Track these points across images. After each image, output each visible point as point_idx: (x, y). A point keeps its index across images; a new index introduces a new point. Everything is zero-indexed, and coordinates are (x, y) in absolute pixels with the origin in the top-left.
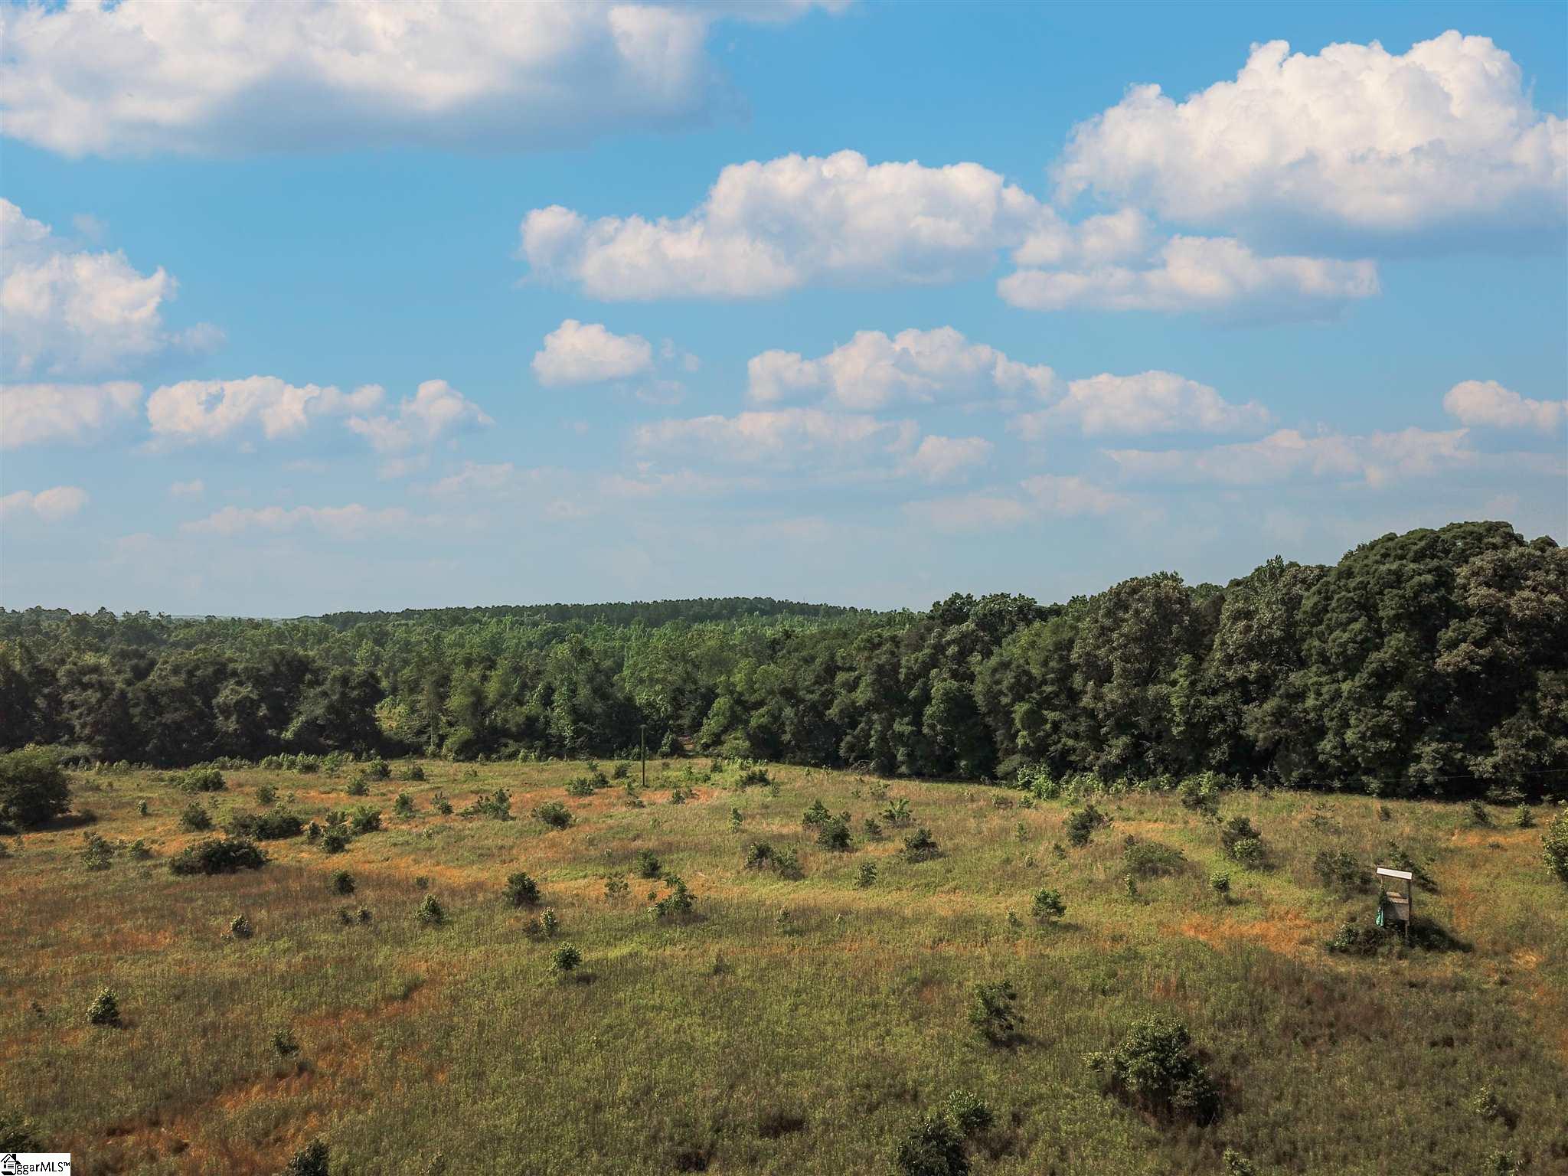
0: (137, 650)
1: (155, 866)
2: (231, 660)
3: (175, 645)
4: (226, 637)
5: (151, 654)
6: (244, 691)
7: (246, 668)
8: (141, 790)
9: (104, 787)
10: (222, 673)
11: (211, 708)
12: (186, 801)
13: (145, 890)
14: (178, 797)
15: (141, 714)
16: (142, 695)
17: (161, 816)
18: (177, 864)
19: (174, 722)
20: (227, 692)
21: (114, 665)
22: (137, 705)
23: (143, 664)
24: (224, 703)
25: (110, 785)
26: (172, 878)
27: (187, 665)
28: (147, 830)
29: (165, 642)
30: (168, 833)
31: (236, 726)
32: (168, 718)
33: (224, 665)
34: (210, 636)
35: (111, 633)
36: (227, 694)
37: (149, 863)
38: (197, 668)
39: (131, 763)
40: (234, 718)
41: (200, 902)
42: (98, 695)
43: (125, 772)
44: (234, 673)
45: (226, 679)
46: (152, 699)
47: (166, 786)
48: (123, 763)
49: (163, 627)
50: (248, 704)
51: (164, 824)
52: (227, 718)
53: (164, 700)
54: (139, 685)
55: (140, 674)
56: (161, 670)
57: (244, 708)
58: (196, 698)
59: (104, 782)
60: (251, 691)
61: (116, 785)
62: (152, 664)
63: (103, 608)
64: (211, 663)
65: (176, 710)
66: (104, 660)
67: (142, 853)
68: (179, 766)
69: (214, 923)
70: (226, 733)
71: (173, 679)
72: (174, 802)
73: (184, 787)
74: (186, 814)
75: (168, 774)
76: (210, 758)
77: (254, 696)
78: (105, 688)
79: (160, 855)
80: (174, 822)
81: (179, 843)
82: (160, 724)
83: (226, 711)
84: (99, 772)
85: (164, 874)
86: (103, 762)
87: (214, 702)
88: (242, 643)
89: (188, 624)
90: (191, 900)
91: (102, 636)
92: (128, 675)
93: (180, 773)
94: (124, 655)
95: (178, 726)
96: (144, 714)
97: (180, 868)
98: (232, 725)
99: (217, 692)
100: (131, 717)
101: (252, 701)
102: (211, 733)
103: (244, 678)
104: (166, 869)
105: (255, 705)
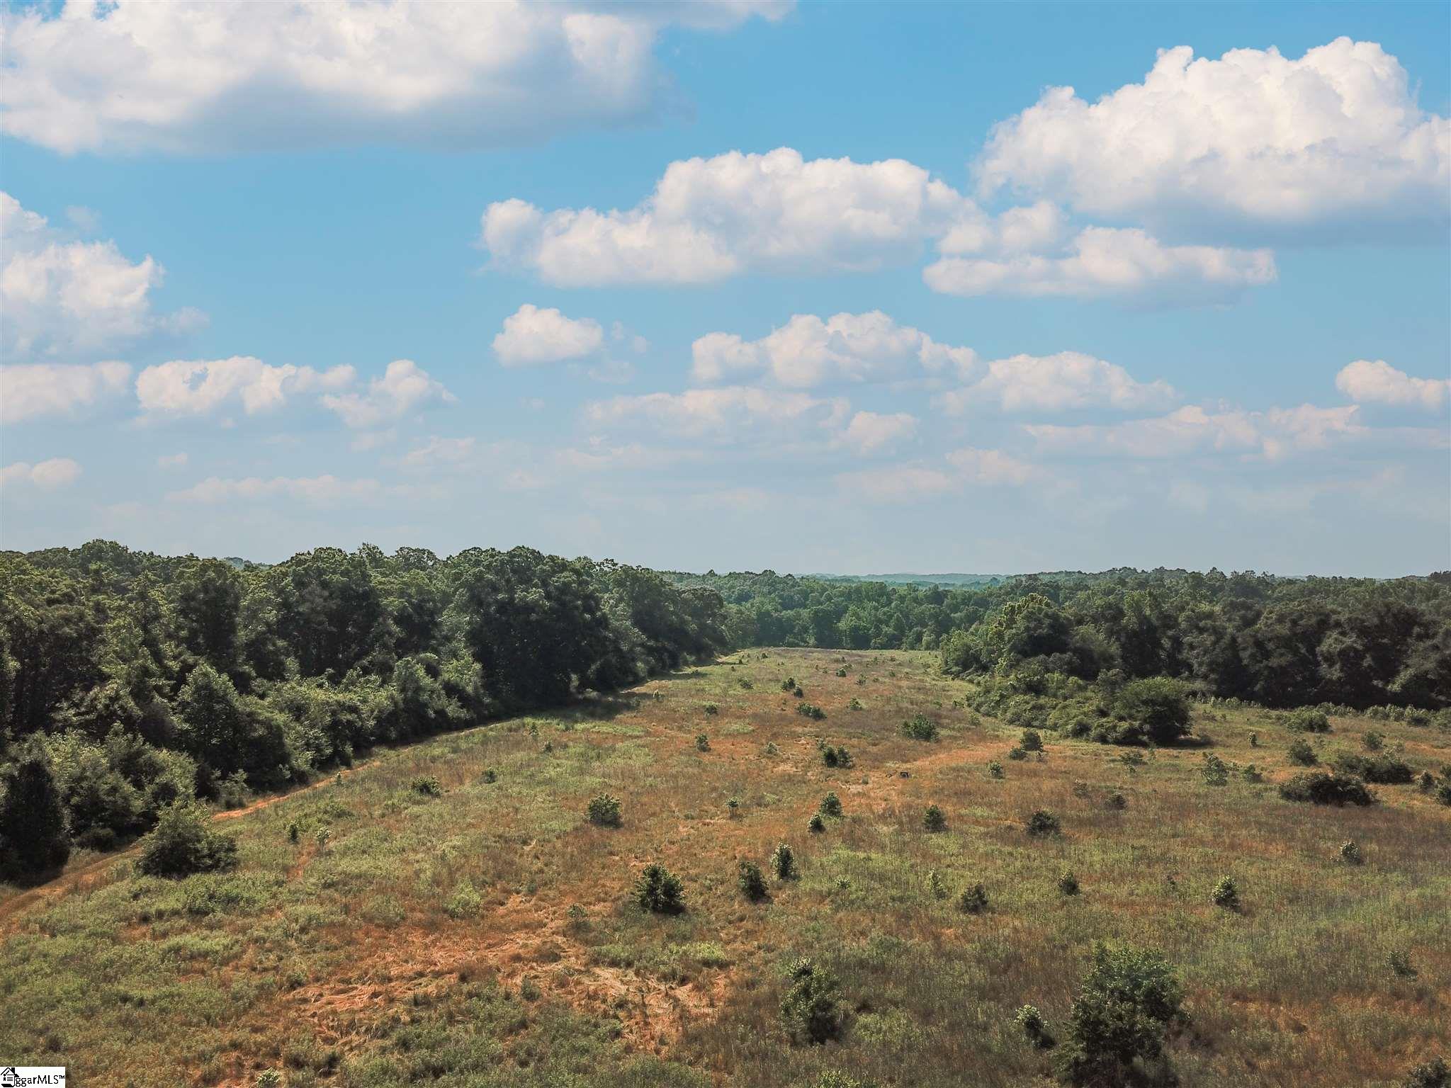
0: (1244, 602)
1: (1266, 790)
2: (1334, 612)
3: (1278, 600)
4: (1327, 593)
5: (1257, 607)
6: (1348, 641)
7: (1350, 619)
8: (1251, 724)
9: (1218, 718)
10: (1324, 623)
11: (1315, 655)
12: (1293, 737)
13: (1257, 808)
14: (1284, 734)
15: (1250, 656)
16: (1251, 640)
17: (1269, 748)
18: (1285, 790)
19: (1281, 667)
20: (1331, 641)
21: (1225, 613)
22: (1244, 649)
23: (1250, 614)
24: (1328, 651)
25: (1224, 716)
26: (1282, 802)
27: (1291, 614)
28: (1258, 759)
29: (1269, 597)
30: (1276, 764)
31: (1341, 675)
32: (1274, 662)
33: (1328, 616)
34: (1311, 593)
35: (1221, 588)
36: (1330, 643)
37: (1259, 786)
38: (1301, 617)
39: (1242, 700)
40: (1338, 666)
41: (1309, 826)
42: (1213, 638)
43: (1237, 708)
44: (1338, 624)
45: (1329, 628)
46: (1259, 644)
47: (1273, 723)
48: (1234, 700)
49: (1267, 583)
50: (1352, 654)
51: (1273, 756)
52: (1330, 666)
53: (1271, 646)
54: (1248, 631)
55: (1248, 623)
56: (1267, 618)
57: (1348, 658)
58: (1300, 645)
59: (1218, 714)
60: (1355, 642)
61: (1228, 717)
62: (1258, 615)
63: (1214, 568)
64: (1314, 613)
65: (1282, 655)
66: (1217, 609)
67: (1254, 776)
68: (1285, 707)
69: (1322, 845)
70: (1330, 680)
71: (1278, 627)
72: (1281, 738)
73: (1290, 725)
74: (1293, 749)
75: (1274, 713)
76: (1314, 702)
77: (1360, 647)
78: (1218, 633)
79: (1269, 781)
80: (1282, 754)
81: (1287, 773)
82: (1267, 667)
83: (1330, 660)
84: (1214, 705)
85: (1274, 797)
86: (1217, 697)
87: (1318, 649)
88: (1344, 599)
89: (1291, 582)
90: (1300, 823)
91: (1215, 591)
92: (1238, 622)
93: (1286, 713)
94: (1234, 606)
95: (1283, 671)
96: (1252, 656)
97: (1288, 794)
98: (1335, 673)
99: (1319, 642)
100: (1240, 660)
101: (1356, 650)
102: (1315, 679)
103: (1347, 628)
104: (1275, 794)
105: (1359, 655)
